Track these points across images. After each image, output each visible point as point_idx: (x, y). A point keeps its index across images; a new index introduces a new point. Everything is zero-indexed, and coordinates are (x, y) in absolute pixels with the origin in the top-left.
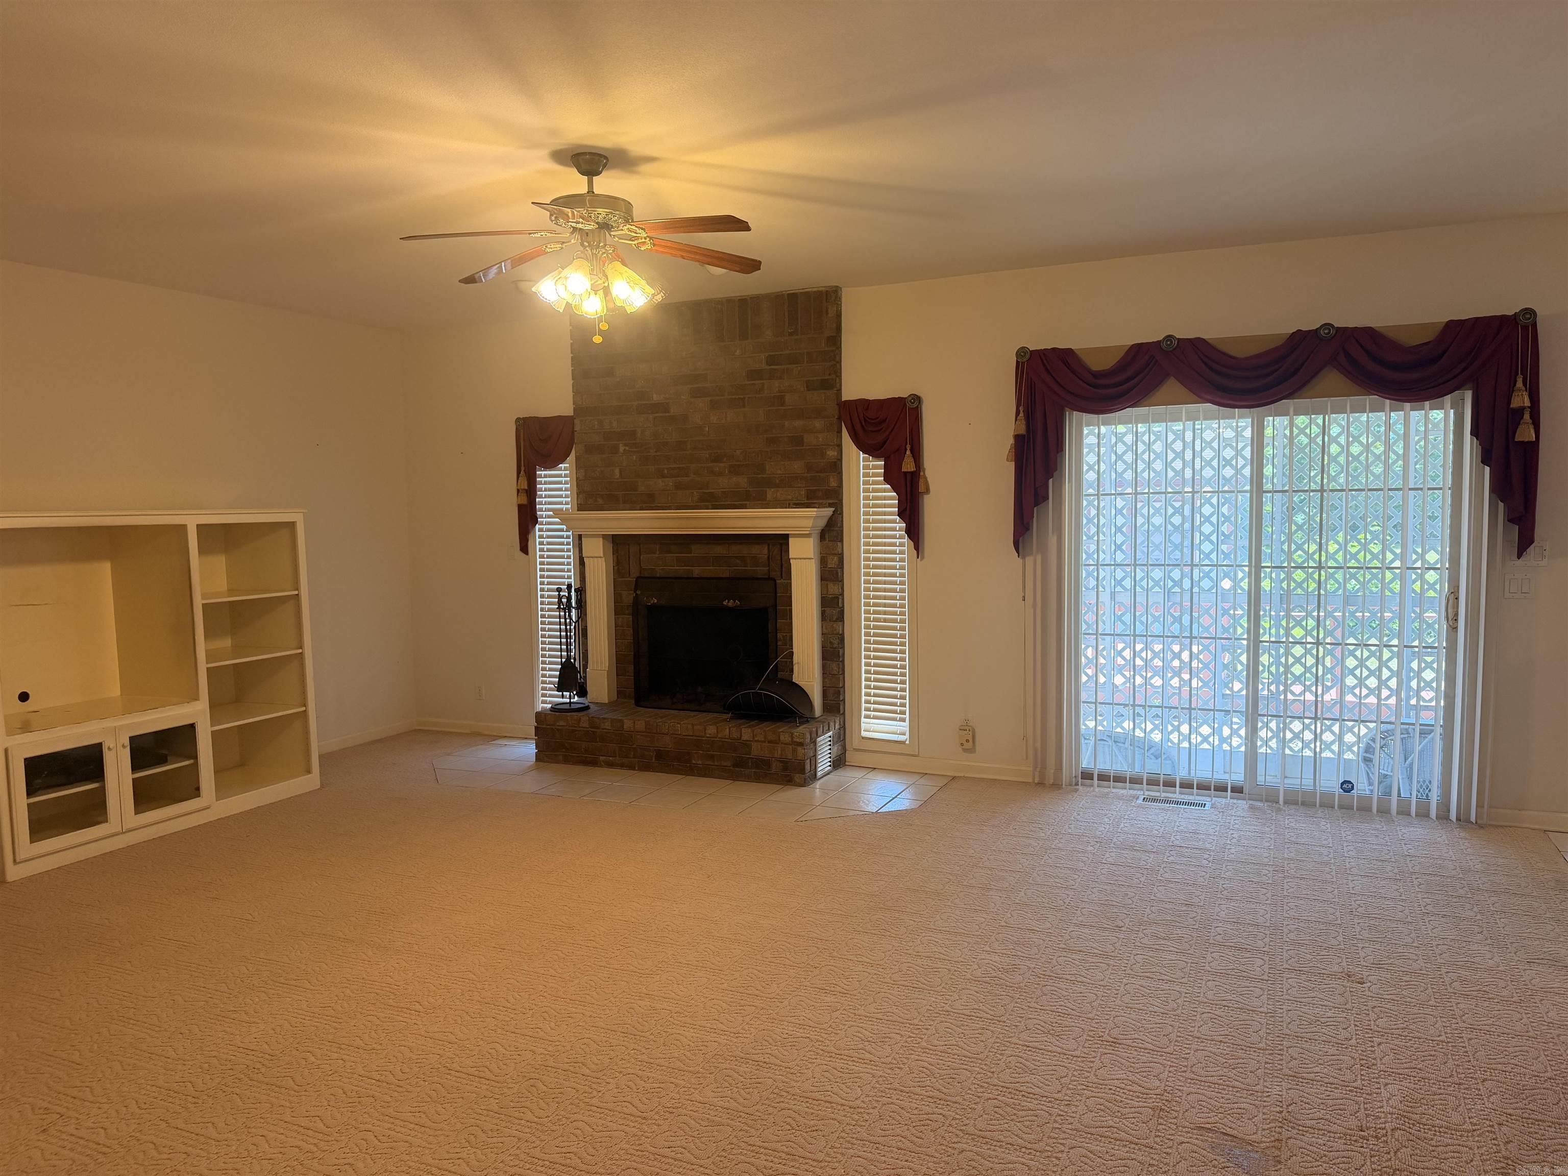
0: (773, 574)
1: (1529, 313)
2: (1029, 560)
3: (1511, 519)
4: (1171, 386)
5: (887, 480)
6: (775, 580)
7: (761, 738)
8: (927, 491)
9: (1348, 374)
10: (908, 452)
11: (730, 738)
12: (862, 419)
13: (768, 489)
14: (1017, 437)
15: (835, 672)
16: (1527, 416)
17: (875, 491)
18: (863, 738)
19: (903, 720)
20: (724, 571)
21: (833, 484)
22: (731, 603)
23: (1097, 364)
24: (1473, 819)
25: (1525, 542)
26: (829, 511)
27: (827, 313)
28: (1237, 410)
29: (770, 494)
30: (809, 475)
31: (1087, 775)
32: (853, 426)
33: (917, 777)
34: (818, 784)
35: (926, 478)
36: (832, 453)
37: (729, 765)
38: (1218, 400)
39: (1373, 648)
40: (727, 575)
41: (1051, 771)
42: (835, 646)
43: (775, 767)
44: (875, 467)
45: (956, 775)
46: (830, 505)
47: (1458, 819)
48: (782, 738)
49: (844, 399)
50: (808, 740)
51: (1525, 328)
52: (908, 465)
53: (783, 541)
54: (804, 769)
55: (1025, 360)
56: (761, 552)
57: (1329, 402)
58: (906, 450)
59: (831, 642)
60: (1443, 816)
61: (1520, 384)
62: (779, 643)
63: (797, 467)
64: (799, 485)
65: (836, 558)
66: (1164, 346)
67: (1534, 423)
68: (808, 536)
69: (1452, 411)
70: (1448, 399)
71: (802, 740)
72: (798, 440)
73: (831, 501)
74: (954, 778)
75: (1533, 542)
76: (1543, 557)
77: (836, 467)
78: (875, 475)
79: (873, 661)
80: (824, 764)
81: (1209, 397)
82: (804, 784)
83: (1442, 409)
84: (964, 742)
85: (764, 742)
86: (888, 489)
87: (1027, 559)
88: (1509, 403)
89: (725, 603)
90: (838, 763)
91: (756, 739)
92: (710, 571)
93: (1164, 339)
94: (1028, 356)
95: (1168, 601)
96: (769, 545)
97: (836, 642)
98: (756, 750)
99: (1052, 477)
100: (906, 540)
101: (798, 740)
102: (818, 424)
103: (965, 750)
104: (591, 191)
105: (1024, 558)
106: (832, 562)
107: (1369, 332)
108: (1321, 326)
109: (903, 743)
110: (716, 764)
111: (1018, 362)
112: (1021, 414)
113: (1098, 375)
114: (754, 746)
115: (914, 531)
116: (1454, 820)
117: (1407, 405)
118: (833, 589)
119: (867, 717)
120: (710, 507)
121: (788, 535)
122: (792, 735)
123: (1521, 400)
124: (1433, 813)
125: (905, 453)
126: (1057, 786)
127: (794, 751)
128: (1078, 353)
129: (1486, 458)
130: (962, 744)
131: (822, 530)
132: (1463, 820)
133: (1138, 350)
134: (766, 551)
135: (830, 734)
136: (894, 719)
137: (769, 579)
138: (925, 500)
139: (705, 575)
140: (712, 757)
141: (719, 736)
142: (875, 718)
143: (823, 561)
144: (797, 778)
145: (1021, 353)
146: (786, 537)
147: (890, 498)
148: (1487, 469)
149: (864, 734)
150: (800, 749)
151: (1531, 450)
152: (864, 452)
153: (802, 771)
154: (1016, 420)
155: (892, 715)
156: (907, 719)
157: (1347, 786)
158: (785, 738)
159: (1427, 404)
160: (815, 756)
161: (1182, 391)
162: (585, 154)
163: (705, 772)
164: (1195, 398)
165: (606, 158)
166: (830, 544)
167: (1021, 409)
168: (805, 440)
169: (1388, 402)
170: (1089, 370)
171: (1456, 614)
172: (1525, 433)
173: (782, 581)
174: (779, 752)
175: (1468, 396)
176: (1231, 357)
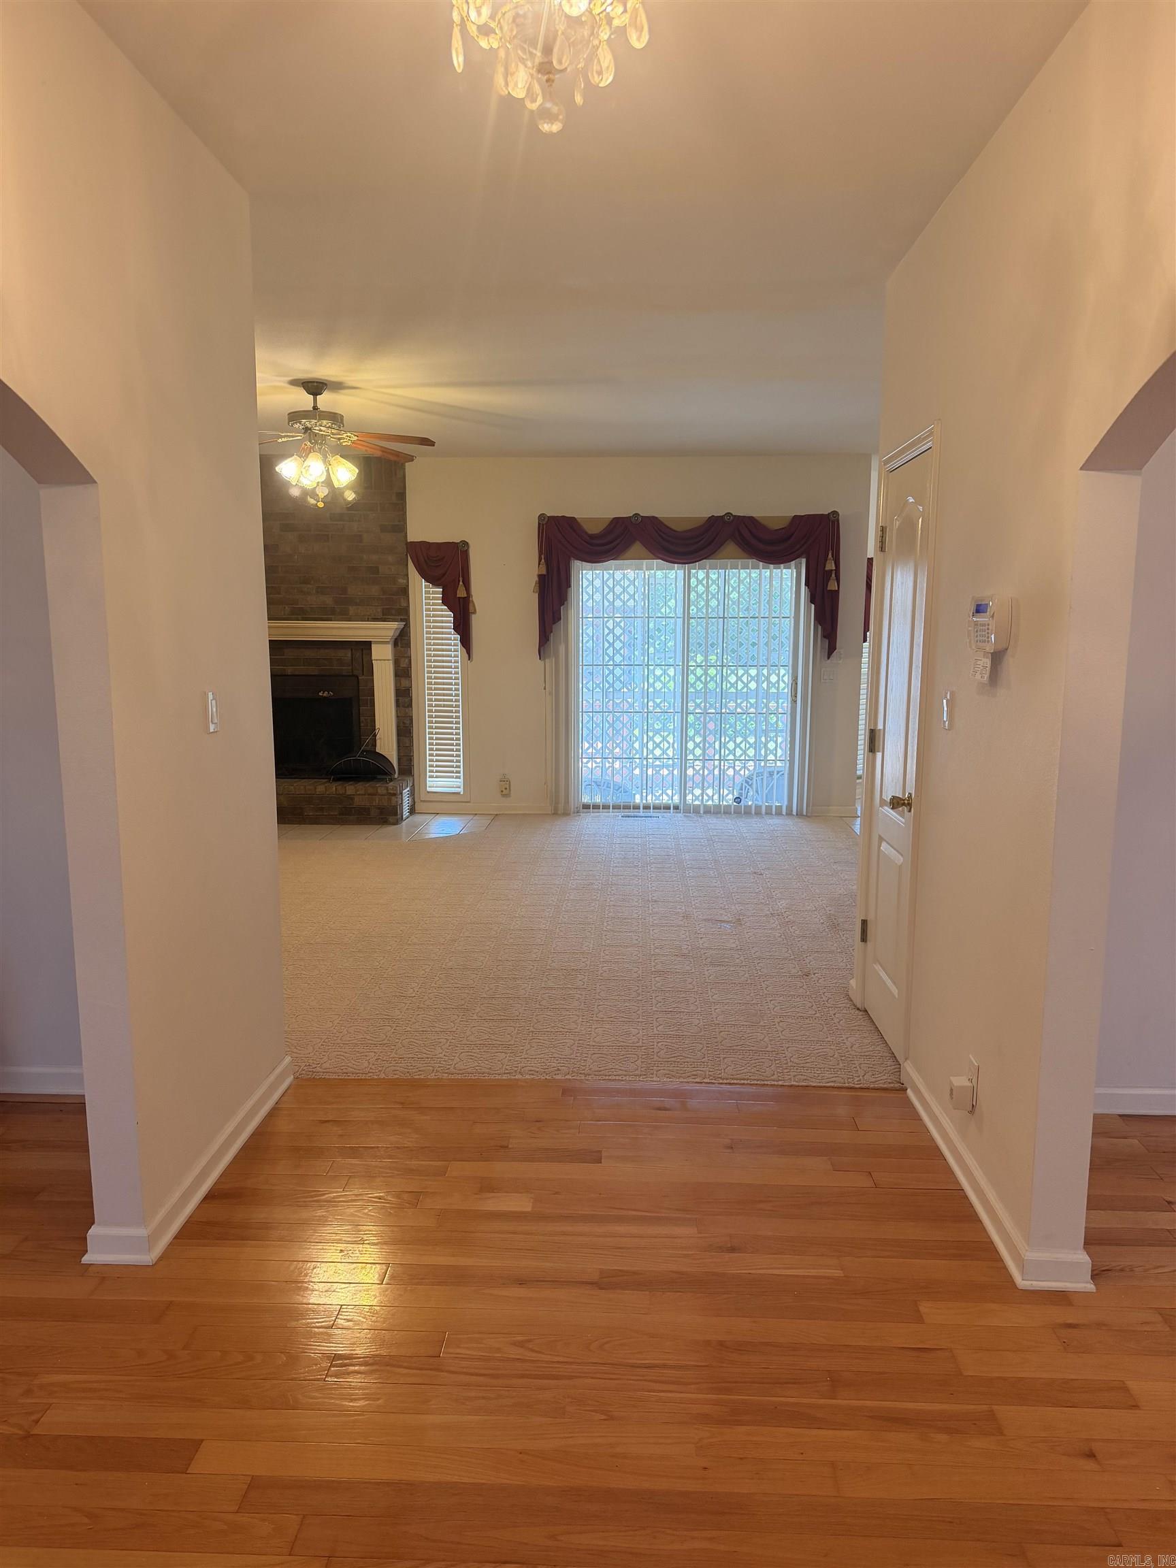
0: (356, 672)
1: (835, 513)
2: (547, 660)
3: (824, 636)
4: (637, 547)
5: (444, 603)
6: (358, 678)
7: (362, 792)
8: (475, 612)
9: (738, 544)
10: (461, 583)
11: (336, 794)
12: (426, 558)
13: (350, 607)
14: (540, 576)
15: (407, 745)
16: (833, 575)
17: (434, 610)
18: (428, 792)
19: (459, 778)
20: (313, 670)
21: (404, 604)
22: (326, 694)
23: (593, 530)
24: (805, 814)
25: (832, 649)
26: (400, 625)
27: (396, 474)
28: (676, 565)
29: (352, 610)
30: (384, 597)
31: (586, 807)
32: (418, 560)
33: (471, 817)
34: (404, 823)
35: (473, 601)
36: (402, 581)
37: (336, 813)
38: (665, 557)
39: (752, 715)
40: (316, 673)
41: (561, 806)
42: (407, 725)
43: (374, 813)
44: (434, 593)
45: (498, 813)
46: (402, 620)
47: (797, 815)
48: (379, 791)
49: (409, 541)
50: (398, 792)
51: (833, 522)
52: (461, 593)
53: (366, 646)
54: (397, 813)
55: (544, 522)
56: (347, 655)
57: (729, 562)
58: (459, 581)
59: (403, 723)
60: (789, 813)
61: (830, 556)
62: (362, 725)
63: (374, 590)
64: (377, 604)
65: (407, 660)
66: (633, 520)
67: (837, 579)
68: (387, 643)
69: (795, 570)
70: (793, 563)
71: (395, 792)
72: (374, 570)
73: (402, 617)
74: (497, 815)
75: (835, 649)
76: (840, 658)
77: (404, 591)
78: (434, 598)
79: (435, 736)
80: (406, 813)
81: (661, 556)
82: (396, 823)
83: (790, 568)
84: (504, 790)
85: (365, 795)
86: (445, 609)
87: (546, 660)
88: (825, 567)
89: (320, 694)
90: (412, 811)
91: (358, 793)
92: (301, 669)
93: (633, 516)
94: (546, 520)
95: (606, 698)
96: (352, 650)
97: (408, 722)
98: (358, 801)
99: (563, 604)
100: (459, 647)
101: (392, 792)
102: (390, 558)
103: (504, 796)
104: (315, 408)
105: (544, 659)
106: (403, 664)
107: (751, 519)
108: (726, 514)
109: (458, 793)
110: (325, 814)
111: (539, 524)
112: (543, 560)
113: (592, 537)
114: (356, 799)
115: (466, 642)
116: (795, 814)
117: (772, 566)
118: (404, 683)
119: (432, 777)
120: (300, 619)
121: (371, 642)
122: (387, 789)
123: (830, 566)
124: (784, 812)
125: (459, 584)
126: (566, 814)
127: (390, 800)
128: (579, 520)
129: (812, 599)
130: (502, 791)
131: (396, 639)
132: (799, 814)
133: (616, 522)
134: (349, 655)
135: (408, 789)
136: (452, 777)
137: (353, 676)
138: (473, 619)
139: (297, 673)
140: (322, 809)
141: (327, 793)
142: (437, 777)
143: (397, 662)
144: (391, 819)
145: (542, 517)
146: (368, 644)
147: (448, 617)
148: (813, 606)
149: (429, 789)
150: (393, 798)
151: (835, 594)
152: (427, 581)
153: (396, 814)
154: (539, 564)
155: (449, 773)
156: (462, 777)
157: (738, 800)
158: (381, 790)
159: (782, 565)
160: (402, 803)
161: (644, 551)
162: (314, 382)
163: (315, 821)
164: (652, 555)
165: (326, 384)
166: (402, 649)
167: (543, 557)
168: (380, 571)
169: (761, 563)
170: (586, 533)
171: (796, 694)
172: (832, 586)
173: (363, 677)
174: (377, 801)
175: (804, 561)
176: (675, 531)
